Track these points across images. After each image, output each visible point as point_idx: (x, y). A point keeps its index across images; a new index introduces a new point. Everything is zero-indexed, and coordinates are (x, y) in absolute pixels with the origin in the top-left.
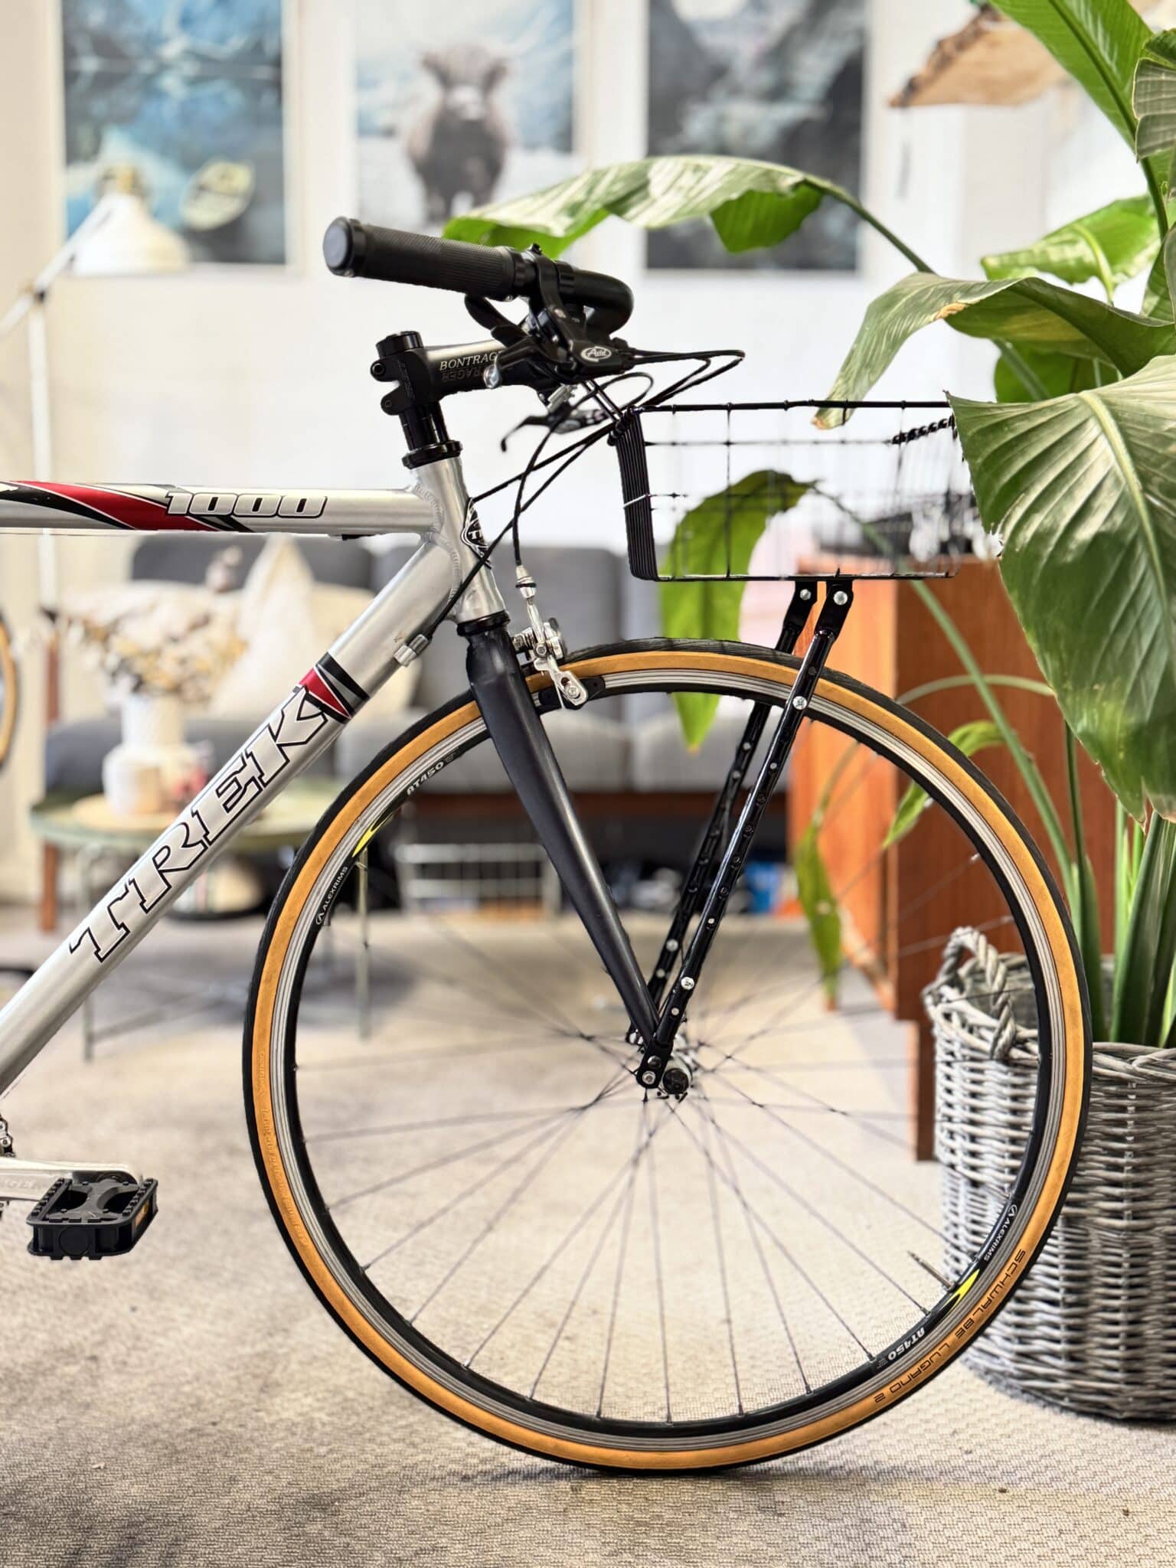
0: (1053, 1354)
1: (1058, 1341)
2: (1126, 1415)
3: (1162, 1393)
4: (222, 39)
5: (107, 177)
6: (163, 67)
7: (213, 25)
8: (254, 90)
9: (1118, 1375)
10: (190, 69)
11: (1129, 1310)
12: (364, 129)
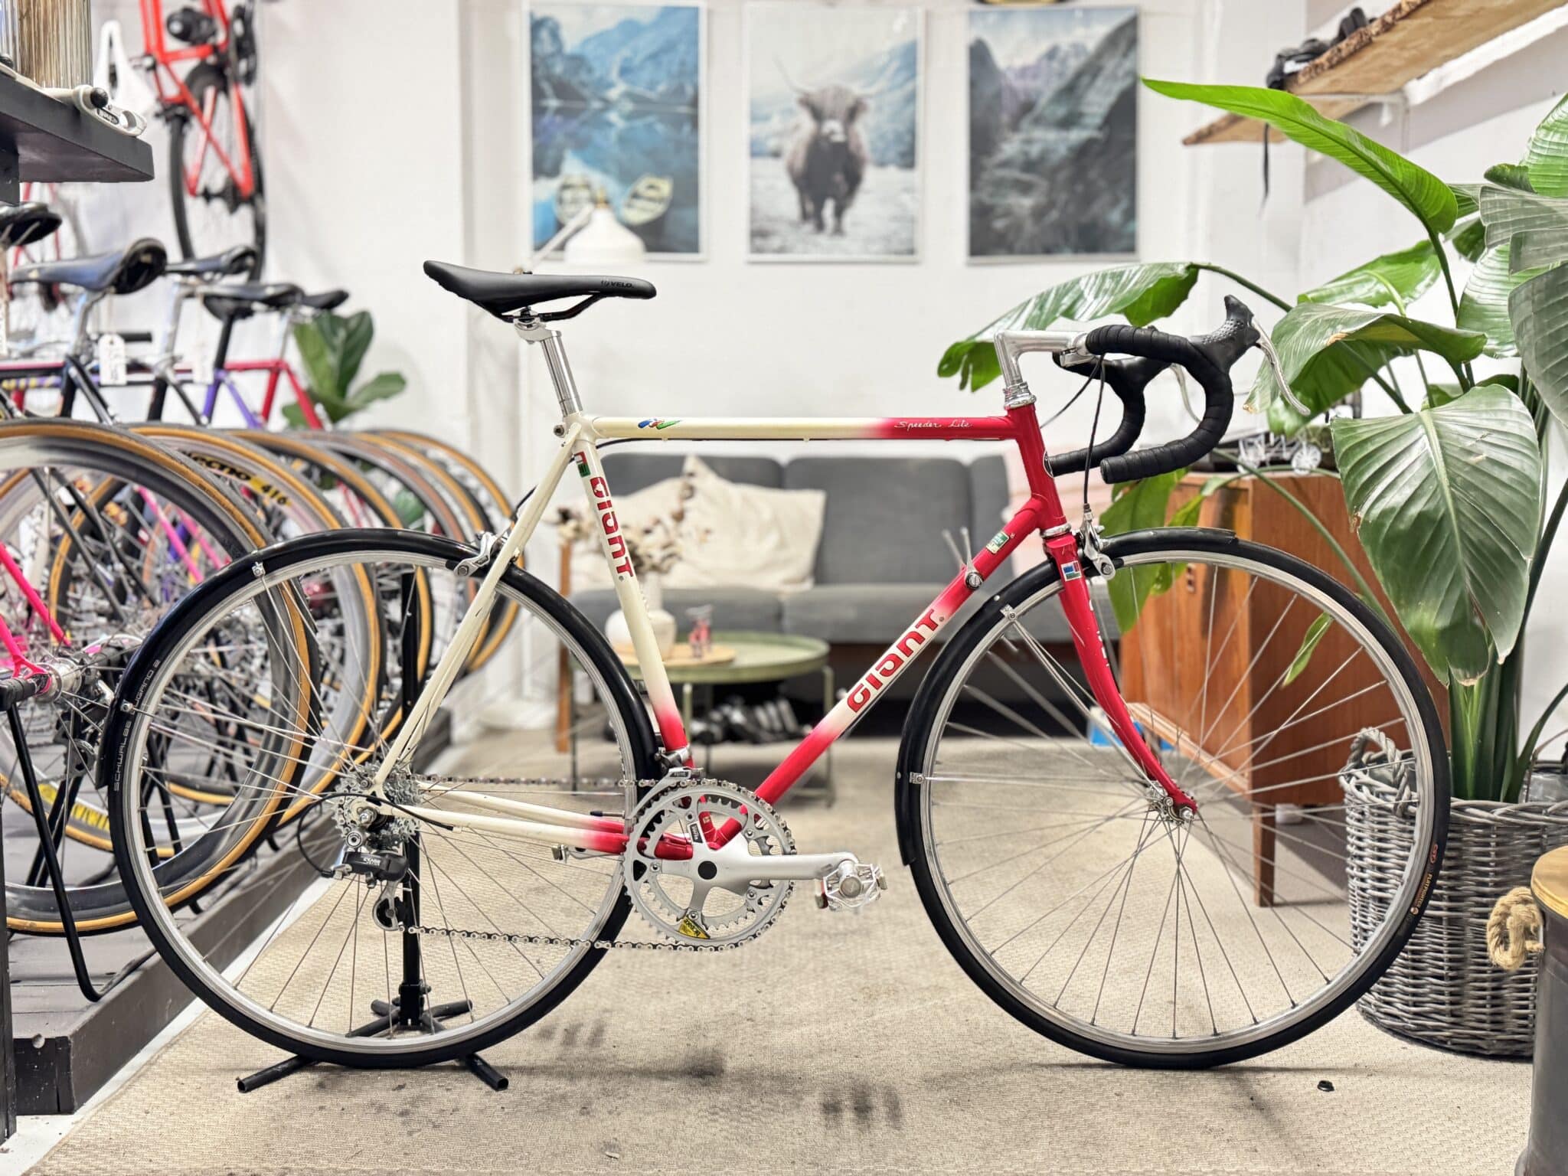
0: (1439, 1012)
1: (1443, 1003)
2: (1491, 1052)
3: (1517, 1037)
4: (652, 86)
5: (565, 187)
6: (608, 105)
7: (645, 75)
8: (676, 122)
9: (1486, 1026)
10: (628, 106)
11: (1494, 980)
12: (757, 151)
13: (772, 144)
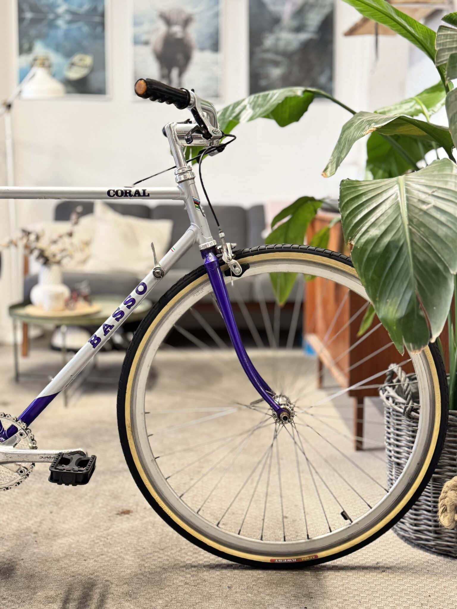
0: (429, 531)
1: (430, 526)
4: (81, 6)
5: (35, 60)
6: (57, 16)
8: (93, 26)
9: (454, 540)
10: (68, 17)
12: (137, 42)
13: (144, 38)
